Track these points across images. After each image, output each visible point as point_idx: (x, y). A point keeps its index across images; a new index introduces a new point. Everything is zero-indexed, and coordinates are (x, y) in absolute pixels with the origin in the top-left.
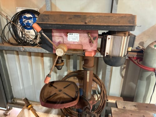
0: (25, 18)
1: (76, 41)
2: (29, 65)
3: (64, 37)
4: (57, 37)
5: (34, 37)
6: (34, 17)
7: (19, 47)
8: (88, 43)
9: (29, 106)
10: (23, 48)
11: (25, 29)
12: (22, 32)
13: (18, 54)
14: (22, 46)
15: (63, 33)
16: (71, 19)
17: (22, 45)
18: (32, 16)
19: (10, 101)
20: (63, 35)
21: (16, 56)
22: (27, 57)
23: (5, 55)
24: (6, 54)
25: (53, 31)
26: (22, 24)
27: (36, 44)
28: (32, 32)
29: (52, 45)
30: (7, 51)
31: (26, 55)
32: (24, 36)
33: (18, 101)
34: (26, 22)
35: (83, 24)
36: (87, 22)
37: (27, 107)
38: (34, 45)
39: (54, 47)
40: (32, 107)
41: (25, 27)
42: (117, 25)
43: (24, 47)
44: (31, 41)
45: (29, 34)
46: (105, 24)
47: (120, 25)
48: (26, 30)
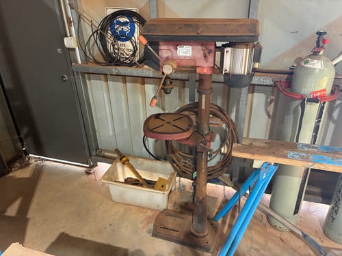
0: (119, 23)
1: (188, 55)
2: (123, 97)
3: (173, 50)
4: (165, 51)
5: (131, 53)
6: (132, 22)
7: (111, 67)
8: (203, 58)
9: (124, 159)
10: (116, 69)
11: (119, 40)
12: (114, 46)
13: (106, 80)
14: (114, 67)
15: (173, 45)
16: (181, 28)
17: (114, 65)
18: (128, 21)
19: (94, 153)
20: (172, 48)
21: (104, 83)
22: (120, 85)
23: (87, 81)
24: (90, 80)
25: (161, 43)
26: (114, 33)
27: (135, 64)
28: (129, 45)
29: (159, 60)
30: (91, 75)
31: (118, 81)
32: (116, 51)
33: (106, 154)
34: (120, 29)
35: (196, 34)
36: (199, 32)
37: (121, 160)
38: (131, 65)
39: (161, 64)
40: (128, 160)
41: (118, 37)
42: (236, 34)
43: (117, 67)
44: (127, 59)
45: (123, 47)
46: (221, 35)
47: (239, 34)
48: (119, 42)
